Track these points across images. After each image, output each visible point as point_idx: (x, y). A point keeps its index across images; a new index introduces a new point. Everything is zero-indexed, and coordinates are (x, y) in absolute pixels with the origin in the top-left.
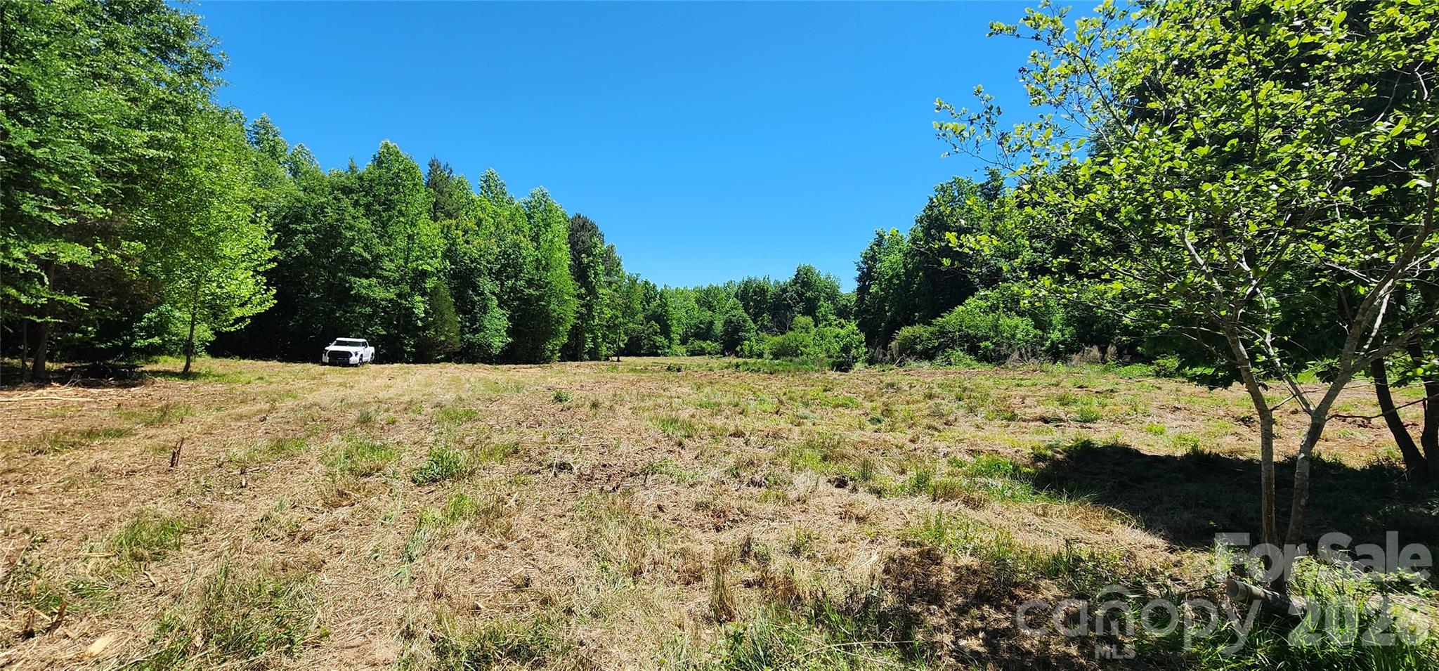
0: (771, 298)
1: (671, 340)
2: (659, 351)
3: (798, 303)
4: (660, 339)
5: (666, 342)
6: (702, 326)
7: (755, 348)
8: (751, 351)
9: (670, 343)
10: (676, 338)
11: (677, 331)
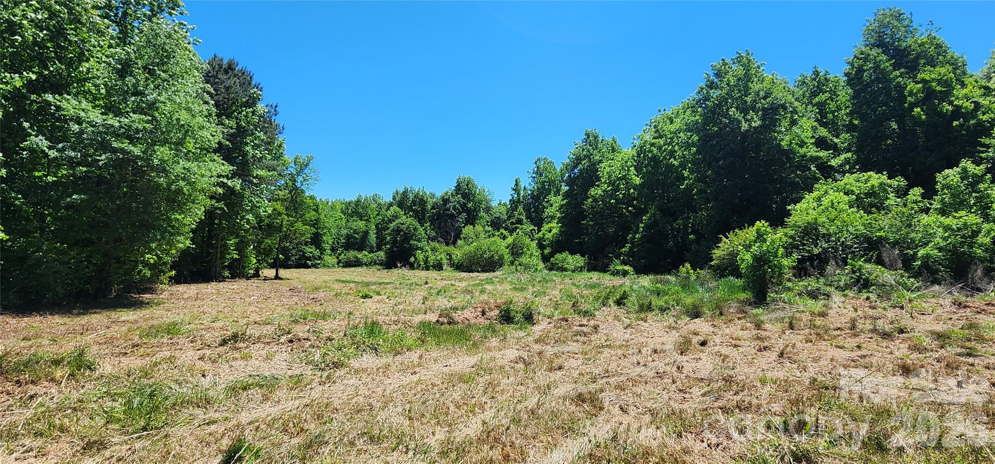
0: (433, 208)
1: (322, 250)
2: (310, 263)
3: (461, 213)
4: (310, 250)
5: (317, 253)
6: (357, 236)
7: (432, 259)
8: (426, 261)
9: (322, 253)
10: (327, 247)
11: (328, 240)
